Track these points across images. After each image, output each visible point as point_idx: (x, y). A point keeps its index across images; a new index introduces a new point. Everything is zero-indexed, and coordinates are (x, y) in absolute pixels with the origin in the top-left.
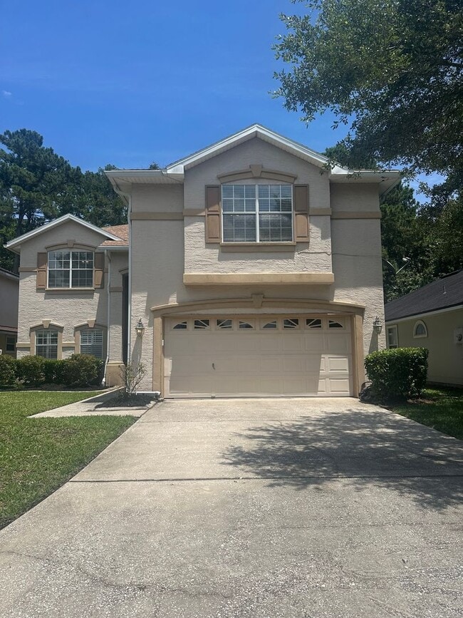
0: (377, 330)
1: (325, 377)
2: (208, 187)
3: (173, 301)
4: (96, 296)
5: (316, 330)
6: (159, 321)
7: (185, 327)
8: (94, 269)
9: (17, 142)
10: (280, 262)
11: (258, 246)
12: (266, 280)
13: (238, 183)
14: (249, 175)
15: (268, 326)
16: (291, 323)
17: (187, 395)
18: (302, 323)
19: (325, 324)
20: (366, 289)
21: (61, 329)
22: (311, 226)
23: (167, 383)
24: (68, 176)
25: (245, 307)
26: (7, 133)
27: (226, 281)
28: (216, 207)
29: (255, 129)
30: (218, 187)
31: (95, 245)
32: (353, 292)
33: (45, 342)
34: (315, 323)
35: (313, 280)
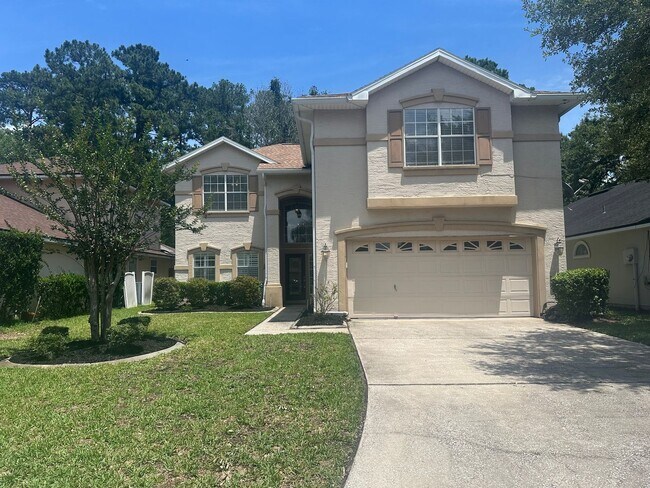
0: (558, 251)
1: (506, 298)
2: (390, 112)
3: (356, 225)
4: (251, 219)
5: (495, 252)
6: (342, 244)
7: (366, 250)
8: (248, 192)
9: (134, 58)
10: (463, 185)
11: (441, 169)
12: (449, 203)
13: (420, 107)
14: (432, 99)
15: (448, 248)
16: (471, 245)
17: (370, 315)
18: (483, 245)
19: (506, 246)
20: (547, 212)
21: (218, 251)
22: (494, 149)
23: (351, 303)
24: (185, 92)
25: (426, 230)
26: (122, 48)
27: (408, 205)
28: (398, 132)
29: (438, 54)
30: (400, 112)
31: (248, 168)
32: (534, 215)
33: (203, 265)
34: (496, 245)
35: (496, 202)
